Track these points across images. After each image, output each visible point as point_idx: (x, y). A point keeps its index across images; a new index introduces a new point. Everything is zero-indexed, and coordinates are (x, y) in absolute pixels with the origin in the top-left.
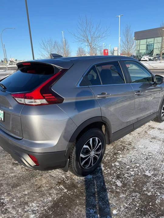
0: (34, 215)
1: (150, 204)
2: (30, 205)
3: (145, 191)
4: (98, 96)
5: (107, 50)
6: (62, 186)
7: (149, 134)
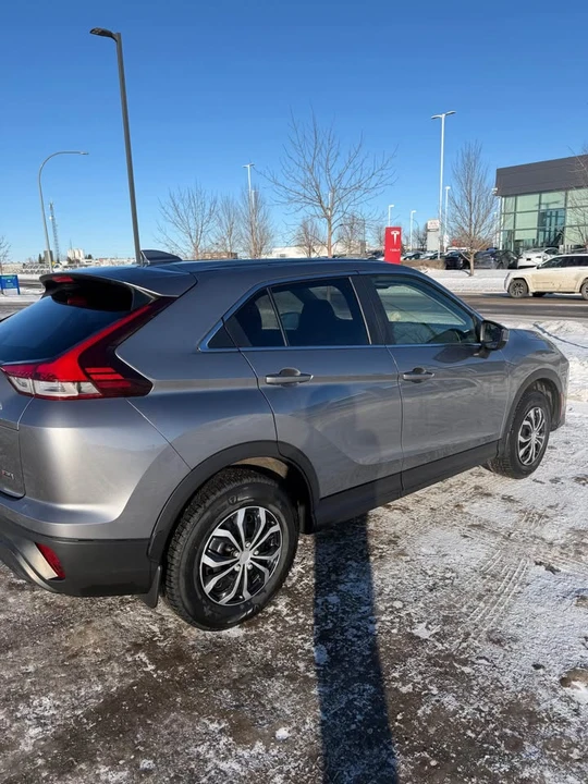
0: (40, 729)
1: (399, 717)
2: (36, 703)
3: (395, 679)
4: (268, 379)
5: (399, 229)
6: (142, 656)
7: (467, 513)
